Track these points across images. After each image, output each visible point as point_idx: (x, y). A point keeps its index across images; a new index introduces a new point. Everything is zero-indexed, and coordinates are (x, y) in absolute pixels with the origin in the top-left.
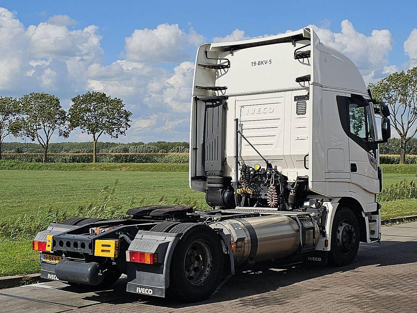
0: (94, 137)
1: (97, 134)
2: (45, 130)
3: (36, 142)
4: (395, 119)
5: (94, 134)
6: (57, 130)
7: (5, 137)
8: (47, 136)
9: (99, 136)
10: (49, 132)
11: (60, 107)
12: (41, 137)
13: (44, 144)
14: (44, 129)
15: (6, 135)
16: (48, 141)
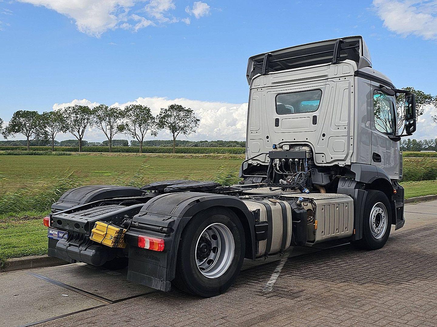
0: (174, 136)
1: (176, 134)
3: (136, 139)
4: (386, 124)
5: (174, 133)
6: (149, 131)
7: (114, 135)
8: (142, 135)
9: (177, 135)
10: (143, 132)
11: (151, 115)
12: (138, 136)
13: (140, 141)
14: (140, 130)
15: (115, 133)
16: (143, 138)
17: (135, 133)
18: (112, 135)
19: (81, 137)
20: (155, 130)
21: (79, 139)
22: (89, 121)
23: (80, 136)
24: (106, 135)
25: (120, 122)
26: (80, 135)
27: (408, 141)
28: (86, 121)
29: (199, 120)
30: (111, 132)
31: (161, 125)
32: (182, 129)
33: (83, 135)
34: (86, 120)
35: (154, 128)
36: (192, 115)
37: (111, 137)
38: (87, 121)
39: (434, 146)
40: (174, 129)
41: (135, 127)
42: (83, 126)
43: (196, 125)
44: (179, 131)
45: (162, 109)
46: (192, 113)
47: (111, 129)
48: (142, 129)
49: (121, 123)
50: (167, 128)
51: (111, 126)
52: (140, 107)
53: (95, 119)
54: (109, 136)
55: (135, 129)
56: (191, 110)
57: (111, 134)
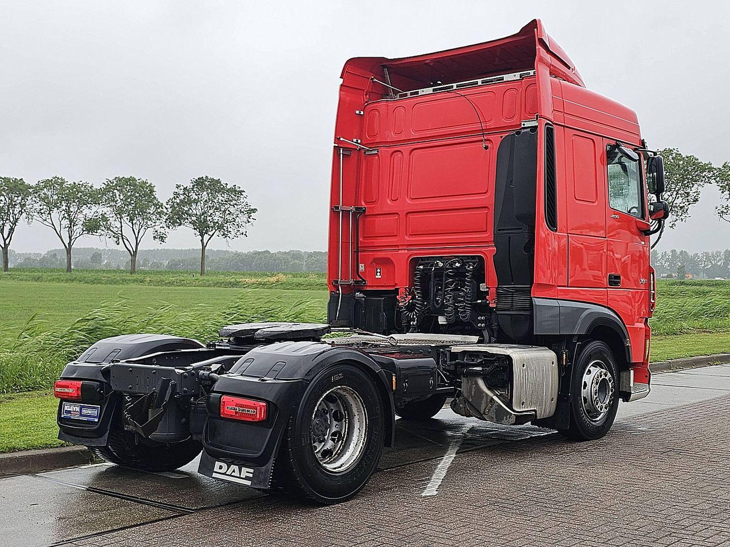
0: (202, 241)
1: (206, 237)
2: (133, 230)
3: (121, 247)
5: (202, 236)
6: (150, 231)
7: (76, 238)
8: (137, 238)
9: (210, 239)
10: (139, 232)
11: (155, 198)
12: (127, 240)
13: (131, 250)
14: (133, 228)
15: (78, 235)
16: (137, 244)
17: (122, 234)
18: (72, 238)
19: (7, 242)
20: (162, 230)
21: (3, 247)
22: (25, 208)
23: (5, 240)
24: (60, 237)
25: (90, 212)
26: (5, 238)
27: (670, 254)
28: (18, 209)
29: (254, 211)
30: (71, 232)
31: (176, 217)
32: (221, 227)
33: (11, 239)
34: (17, 207)
35: (161, 226)
36: (242, 200)
37: (70, 242)
38: (20, 209)
39: (723, 264)
40: (202, 227)
41: (121, 223)
42: (12, 220)
43: (249, 220)
44: (214, 231)
45: (178, 187)
46: (242, 195)
47: (71, 227)
48: (136, 228)
49: (91, 214)
50: (188, 226)
51: (71, 221)
52: (130, 181)
53: (37, 206)
54: (67, 241)
55: (121, 227)
56: (241, 189)
57: (70, 237)
